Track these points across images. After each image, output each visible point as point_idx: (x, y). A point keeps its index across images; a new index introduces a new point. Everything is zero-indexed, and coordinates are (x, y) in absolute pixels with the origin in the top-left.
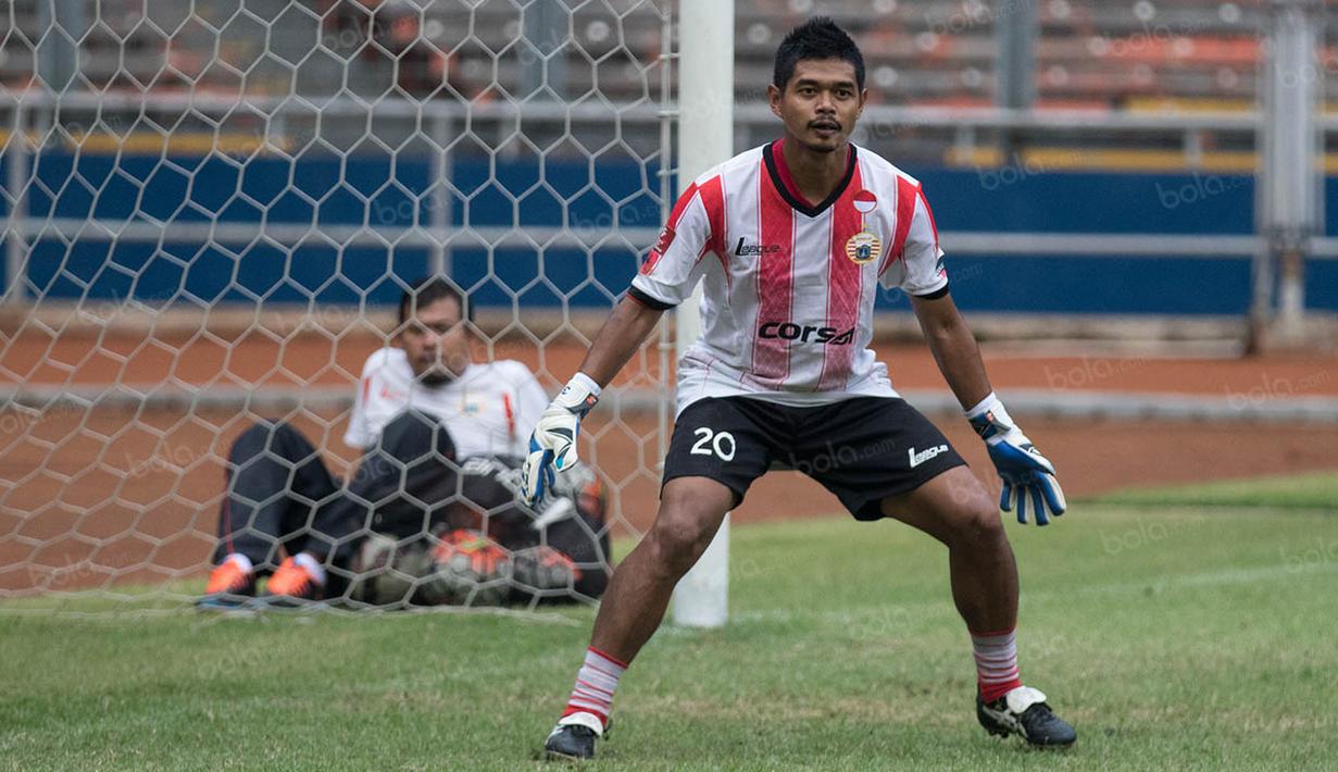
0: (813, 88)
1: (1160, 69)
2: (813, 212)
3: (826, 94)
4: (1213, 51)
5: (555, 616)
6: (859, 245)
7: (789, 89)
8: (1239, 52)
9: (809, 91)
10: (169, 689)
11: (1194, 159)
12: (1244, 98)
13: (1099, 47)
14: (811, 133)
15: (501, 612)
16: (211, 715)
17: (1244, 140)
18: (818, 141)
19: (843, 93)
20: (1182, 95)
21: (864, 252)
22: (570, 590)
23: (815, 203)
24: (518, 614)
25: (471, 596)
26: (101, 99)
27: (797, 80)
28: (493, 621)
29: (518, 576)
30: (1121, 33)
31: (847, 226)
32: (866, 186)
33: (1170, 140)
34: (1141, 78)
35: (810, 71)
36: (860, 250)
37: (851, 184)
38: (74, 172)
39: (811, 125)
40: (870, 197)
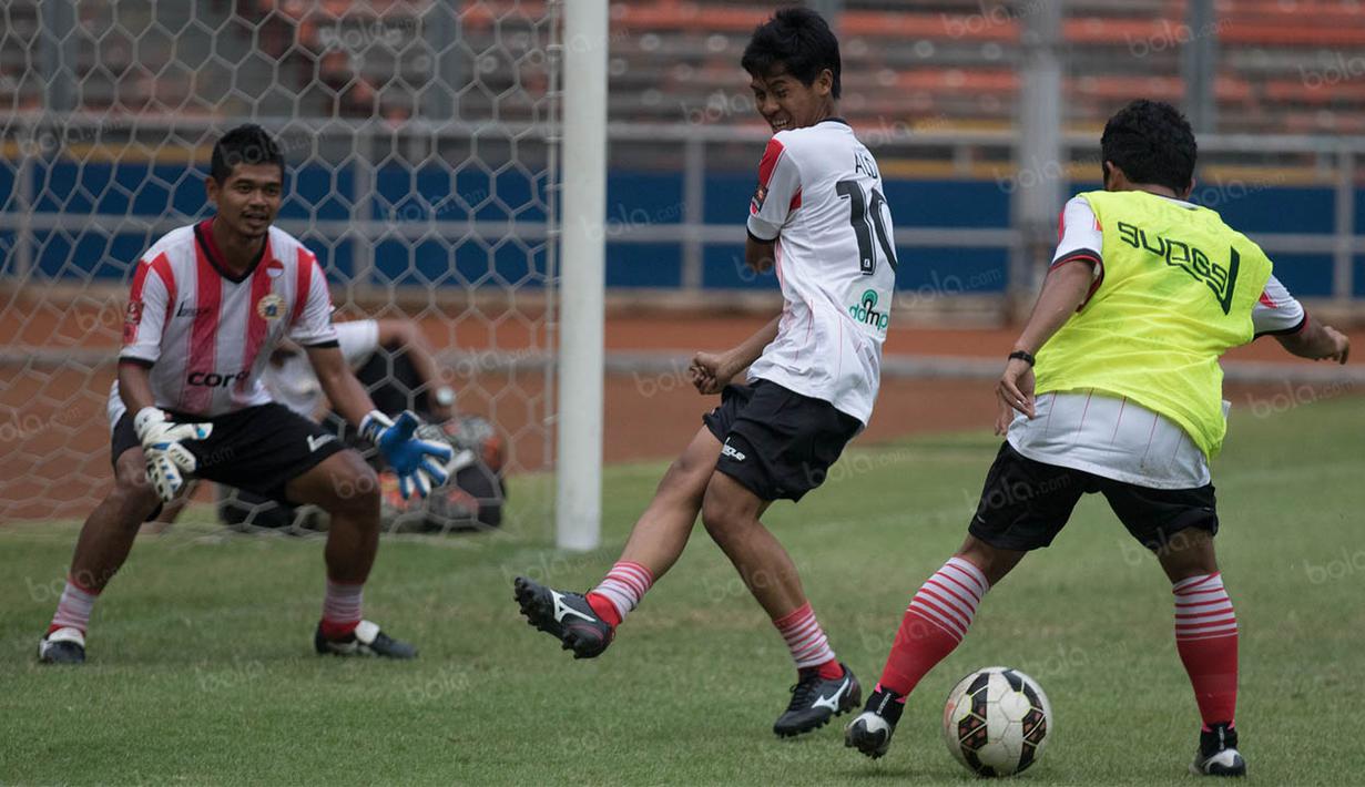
0: (248, 186)
1: (936, 95)
2: (237, 280)
3: (259, 192)
4: (978, 81)
5: (462, 542)
6: (268, 304)
7: (228, 184)
8: (999, 82)
9: (245, 188)
10: (154, 601)
11: (964, 169)
12: (1002, 119)
13: (887, 78)
14: (244, 221)
15: (419, 538)
16: (188, 622)
17: (1002, 153)
18: (249, 231)
19: (272, 191)
20: (955, 116)
21: (272, 310)
22: (474, 521)
23: (240, 273)
24: (434, 541)
25: (394, 526)
26: (99, 119)
27: (235, 179)
28: (411, 546)
29: (431, 510)
30: (902, 67)
31: (262, 288)
32: (276, 256)
33: (943, 152)
34: (919, 103)
35: (244, 171)
36: (269, 308)
37: (264, 256)
38: (78, 185)
39: (245, 216)
40: (278, 265)
